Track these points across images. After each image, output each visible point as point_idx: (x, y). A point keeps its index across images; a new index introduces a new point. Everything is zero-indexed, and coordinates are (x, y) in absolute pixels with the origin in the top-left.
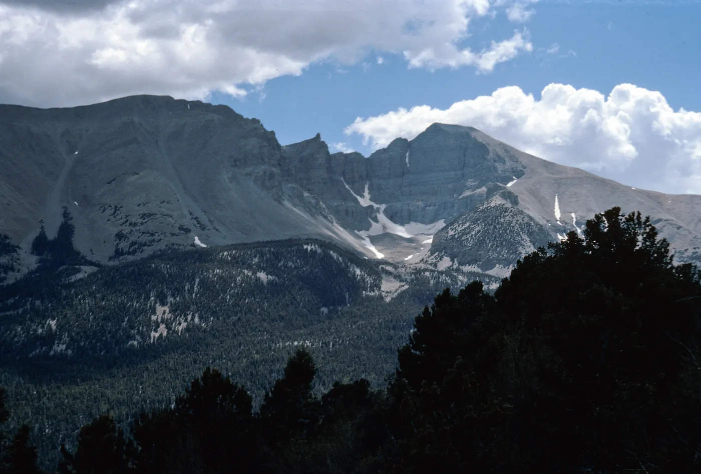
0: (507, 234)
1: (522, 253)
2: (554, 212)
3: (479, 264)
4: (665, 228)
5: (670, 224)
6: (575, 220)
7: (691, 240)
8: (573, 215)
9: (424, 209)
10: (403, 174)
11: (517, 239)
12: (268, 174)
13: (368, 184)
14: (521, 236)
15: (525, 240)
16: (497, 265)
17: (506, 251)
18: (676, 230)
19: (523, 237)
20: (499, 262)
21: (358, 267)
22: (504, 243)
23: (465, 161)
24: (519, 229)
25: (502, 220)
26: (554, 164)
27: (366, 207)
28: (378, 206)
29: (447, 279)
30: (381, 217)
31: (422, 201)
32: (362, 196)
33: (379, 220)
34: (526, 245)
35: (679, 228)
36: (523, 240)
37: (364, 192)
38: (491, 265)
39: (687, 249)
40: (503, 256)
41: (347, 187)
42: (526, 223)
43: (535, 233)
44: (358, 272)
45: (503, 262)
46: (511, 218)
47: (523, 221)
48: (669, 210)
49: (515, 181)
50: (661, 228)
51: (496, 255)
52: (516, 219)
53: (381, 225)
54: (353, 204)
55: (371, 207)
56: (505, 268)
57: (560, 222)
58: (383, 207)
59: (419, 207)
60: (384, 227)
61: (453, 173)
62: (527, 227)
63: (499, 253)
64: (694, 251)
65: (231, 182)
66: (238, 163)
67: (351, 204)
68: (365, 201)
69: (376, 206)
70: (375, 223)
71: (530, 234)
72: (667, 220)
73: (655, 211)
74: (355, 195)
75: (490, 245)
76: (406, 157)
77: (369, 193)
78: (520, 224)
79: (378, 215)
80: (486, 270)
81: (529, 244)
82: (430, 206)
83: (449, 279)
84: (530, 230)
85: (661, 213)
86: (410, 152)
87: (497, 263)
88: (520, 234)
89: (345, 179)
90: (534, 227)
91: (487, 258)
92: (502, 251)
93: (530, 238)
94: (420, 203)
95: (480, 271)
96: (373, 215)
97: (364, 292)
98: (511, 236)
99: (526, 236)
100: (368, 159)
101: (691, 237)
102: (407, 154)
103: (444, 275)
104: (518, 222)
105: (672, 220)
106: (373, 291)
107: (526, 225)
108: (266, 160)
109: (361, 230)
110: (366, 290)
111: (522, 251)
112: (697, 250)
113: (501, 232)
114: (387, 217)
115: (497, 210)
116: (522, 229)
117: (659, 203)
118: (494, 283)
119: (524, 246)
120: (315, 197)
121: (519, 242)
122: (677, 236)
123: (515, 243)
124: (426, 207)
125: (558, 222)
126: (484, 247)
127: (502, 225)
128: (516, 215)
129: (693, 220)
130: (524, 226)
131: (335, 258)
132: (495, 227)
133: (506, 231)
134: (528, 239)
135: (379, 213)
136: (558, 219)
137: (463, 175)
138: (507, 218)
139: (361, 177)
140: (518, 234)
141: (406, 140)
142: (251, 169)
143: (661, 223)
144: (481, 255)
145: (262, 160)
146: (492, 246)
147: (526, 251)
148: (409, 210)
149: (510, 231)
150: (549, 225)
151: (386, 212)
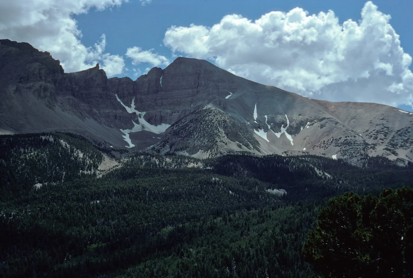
0: (209, 128)
1: (218, 142)
2: (253, 115)
3: (187, 150)
4: (327, 124)
5: (331, 121)
6: (267, 120)
7: (344, 132)
8: (266, 116)
9: (171, 115)
10: (158, 91)
11: (215, 132)
12: (43, 87)
13: (134, 98)
14: (219, 129)
15: (221, 132)
16: (200, 151)
17: (207, 140)
18: (334, 125)
19: (220, 130)
20: (201, 148)
21: (82, 152)
22: (206, 135)
23: (199, 82)
24: (218, 124)
25: (207, 119)
26: (258, 83)
27: (131, 113)
28: (140, 113)
29: (156, 160)
30: (142, 121)
31: (170, 109)
32: (130, 106)
33: (140, 123)
34: (221, 136)
35: (337, 123)
36: (219, 132)
37: (131, 104)
38: (196, 150)
39: (341, 138)
40: (204, 143)
41: (119, 100)
42: (223, 120)
43: (229, 127)
44: (81, 155)
45: (205, 148)
46: (213, 117)
47: (221, 119)
48: (332, 113)
49: (231, 95)
50: (325, 124)
51: (200, 143)
52: (216, 117)
53: (141, 126)
54: (121, 111)
55: (135, 113)
56: (205, 152)
57: (257, 121)
58: (144, 113)
59: (168, 114)
60: (143, 127)
61: (191, 90)
62: (223, 123)
63: (202, 142)
64: (345, 138)
65: (14, 93)
66: (22, 80)
67: (119, 112)
68: (130, 110)
69: (138, 113)
70: (137, 125)
71: (225, 128)
72: (329, 118)
73: (321, 113)
74: (125, 106)
75: (196, 136)
76: (160, 80)
77: (135, 105)
78: (219, 121)
79: (139, 119)
80: (192, 154)
81: (224, 135)
82: (175, 113)
83: (157, 161)
84: (225, 126)
85: (325, 113)
86: (163, 77)
87: (200, 149)
88: (218, 128)
89: (118, 95)
90: (228, 123)
91: (193, 145)
92: (204, 140)
93: (225, 131)
94: (169, 111)
95: (187, 155)
96: (136, 119)
97: (81, 171)
98: (211, 130)
99: (222, 129)
100: (135, 82)
101: (344, 129)
102: (161, 78)
103: (154, 158)
104: (218, 120)
105: (332, 118)
106: (90, 170)
107: (223, 122)
108: (43, 78)
109: (126, 129)
110: (83, 169)
111: (218, 140)
112: (348, 138)
113: (205, 127)
114: (146, 120)
115: (205, 112)
116: (219, 124)
117: (326, 108)
118: (192, 163)
119: (220, 136)
120: (89, 106)
121: (216, 134)
122: (335, 129)
123: (213, 134)
124: (173, 113)
125: (255, 122)
126: (192, 138)
127: (206, 122)
128: (217, 115)
129: (347, 118)
130: (222, 122)
131: (64, 145)
132: (201, 123)
133: (208, 126)
134: (224, 132)
135: (141, 118)
136: (255, 119)
137: (198, 92)
138: (210, 117)
139: (130, 93)
140: (217, 128)
141: (160, 69)
142: (32, 84)
143: (325, 120)
144: (189, 143)
145: (40, 78)
146: (197, 136)
147: (221, 140)
148: (161, 115)
149: (211, 126)
150: (249, 123)
151: (145, 117)
